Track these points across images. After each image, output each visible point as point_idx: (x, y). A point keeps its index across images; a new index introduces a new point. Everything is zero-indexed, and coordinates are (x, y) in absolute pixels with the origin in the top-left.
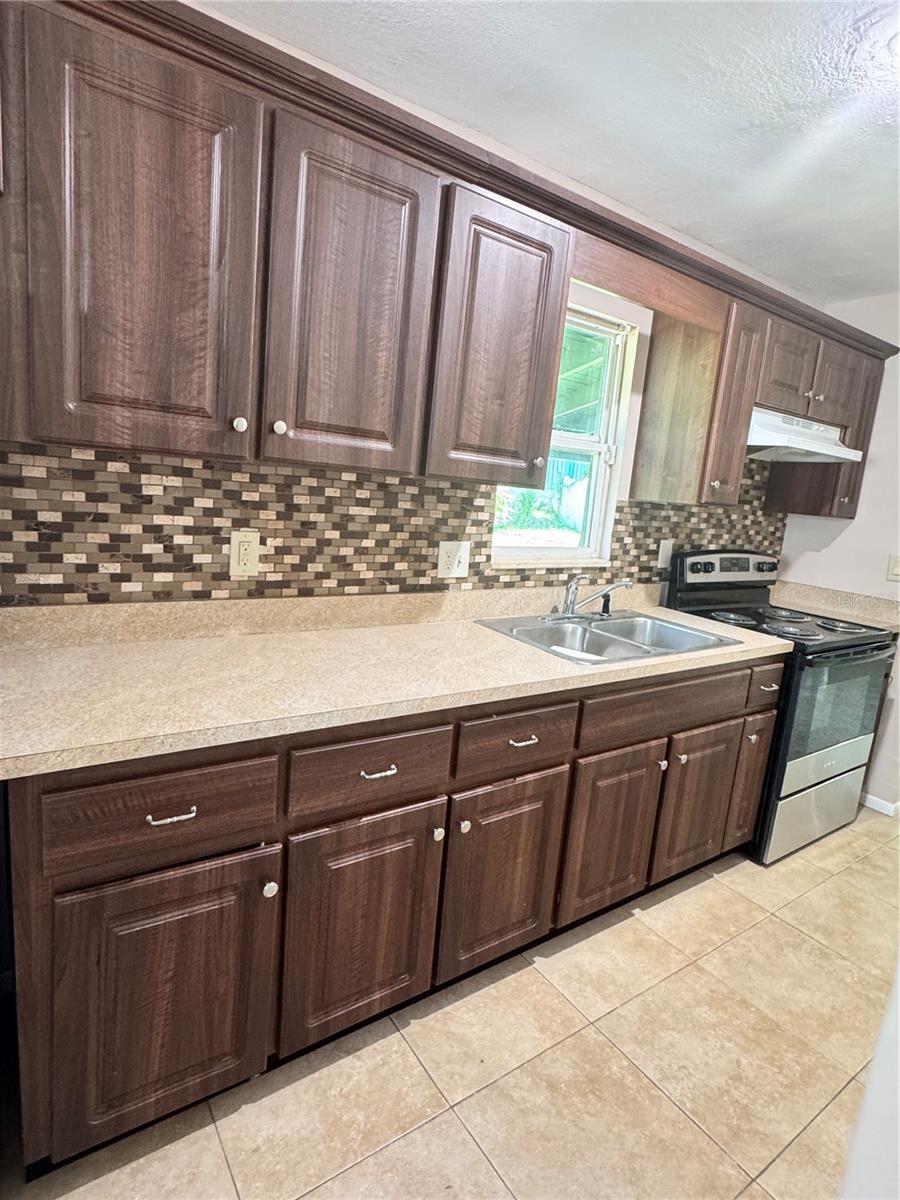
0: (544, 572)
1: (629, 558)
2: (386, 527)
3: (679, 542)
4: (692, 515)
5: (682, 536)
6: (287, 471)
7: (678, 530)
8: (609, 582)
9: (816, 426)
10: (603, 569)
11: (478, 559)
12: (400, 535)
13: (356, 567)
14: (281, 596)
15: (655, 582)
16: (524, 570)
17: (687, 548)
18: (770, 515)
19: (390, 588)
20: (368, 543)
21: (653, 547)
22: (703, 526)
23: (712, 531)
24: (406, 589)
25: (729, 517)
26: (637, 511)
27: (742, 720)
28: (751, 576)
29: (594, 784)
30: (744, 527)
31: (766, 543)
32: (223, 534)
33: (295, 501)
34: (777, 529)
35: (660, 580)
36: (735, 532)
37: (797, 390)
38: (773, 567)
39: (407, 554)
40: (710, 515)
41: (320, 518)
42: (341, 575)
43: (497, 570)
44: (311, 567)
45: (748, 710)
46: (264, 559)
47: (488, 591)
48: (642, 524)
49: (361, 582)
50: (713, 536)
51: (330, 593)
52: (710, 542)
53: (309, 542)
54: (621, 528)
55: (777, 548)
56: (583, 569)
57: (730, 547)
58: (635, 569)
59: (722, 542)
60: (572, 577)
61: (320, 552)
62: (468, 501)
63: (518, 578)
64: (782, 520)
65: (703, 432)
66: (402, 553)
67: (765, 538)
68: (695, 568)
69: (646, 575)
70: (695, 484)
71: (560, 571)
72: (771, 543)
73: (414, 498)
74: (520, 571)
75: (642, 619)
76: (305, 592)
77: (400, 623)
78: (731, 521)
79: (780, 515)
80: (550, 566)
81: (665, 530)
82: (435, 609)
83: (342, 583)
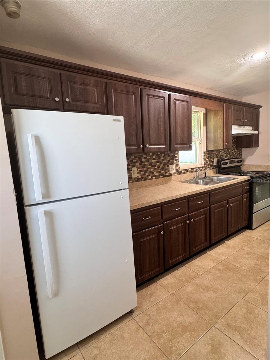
0: (190, 169)
1: (208, 164)
2: (158, 164)
3: (218, 158)
4: (220, 152)
5: (219, 157)
6: (140, 154)
7: (218, 156)
8: (204, 170)
9: (246, 127)
10: (203, 167)
11: (177, 168)
12: (162, 165)
13: (154, 173)
14: (141, 181)
15: (214, 169)
16: (186, 169)
17: (220, 160)
18: (238, 149)
19: (161, 177)
20: (156, 167)
21: (213, 160)
22: (223, 154)
23: (225, 155)
24: (164, 177)
25: (228, 151)
26: (208, 152)
27: (242, 196)
28: (236, 164)
29: (214, 211)
30: (232, 153)
31: (238, 156)
32: (130, 169)
33: (142, 161)
34: (240, 152)
35: (216, 168)
36: (230, 154)
37: (241, 120)
38: (241, 161)
39: (163, 169)
40: (224, 151)
41: (146, 163)
42: (152, 175)
43: (181, 170)
44: (146, 174)
45: (243, 193)
46: (138, 173)
47: (180, 175)
48: (210, 155)
49: (155, 176)
50: (226, 156)
51: (150, 179)
52: (225, 158)
53: (145, 169)
54: (205, 157)
55: (241, 157)
56: (199, 167)
57: (230, 158)
58: (210, 166)
59: (228, 157)
60: (197, 170)
61: (148, 171)
62: (174, 156)
63: (186, 171)
64: (241, 150)
65: (222, 133)
66: (162, 169)
67: (237, 155)
68: (223, 164)
69: (212, 167)
70: (222, 145)
71: (194, 169)
72: (239, 156)
73: (163, 157)
74: (186, 170)
75: (214, 177)
76: (146, 179)
77: (164, 184)
78: (229, 152)
79: (240, 149)
80: (192, 168)
81: (215, 156)
82: (170, 180)
83: (152, 177)
